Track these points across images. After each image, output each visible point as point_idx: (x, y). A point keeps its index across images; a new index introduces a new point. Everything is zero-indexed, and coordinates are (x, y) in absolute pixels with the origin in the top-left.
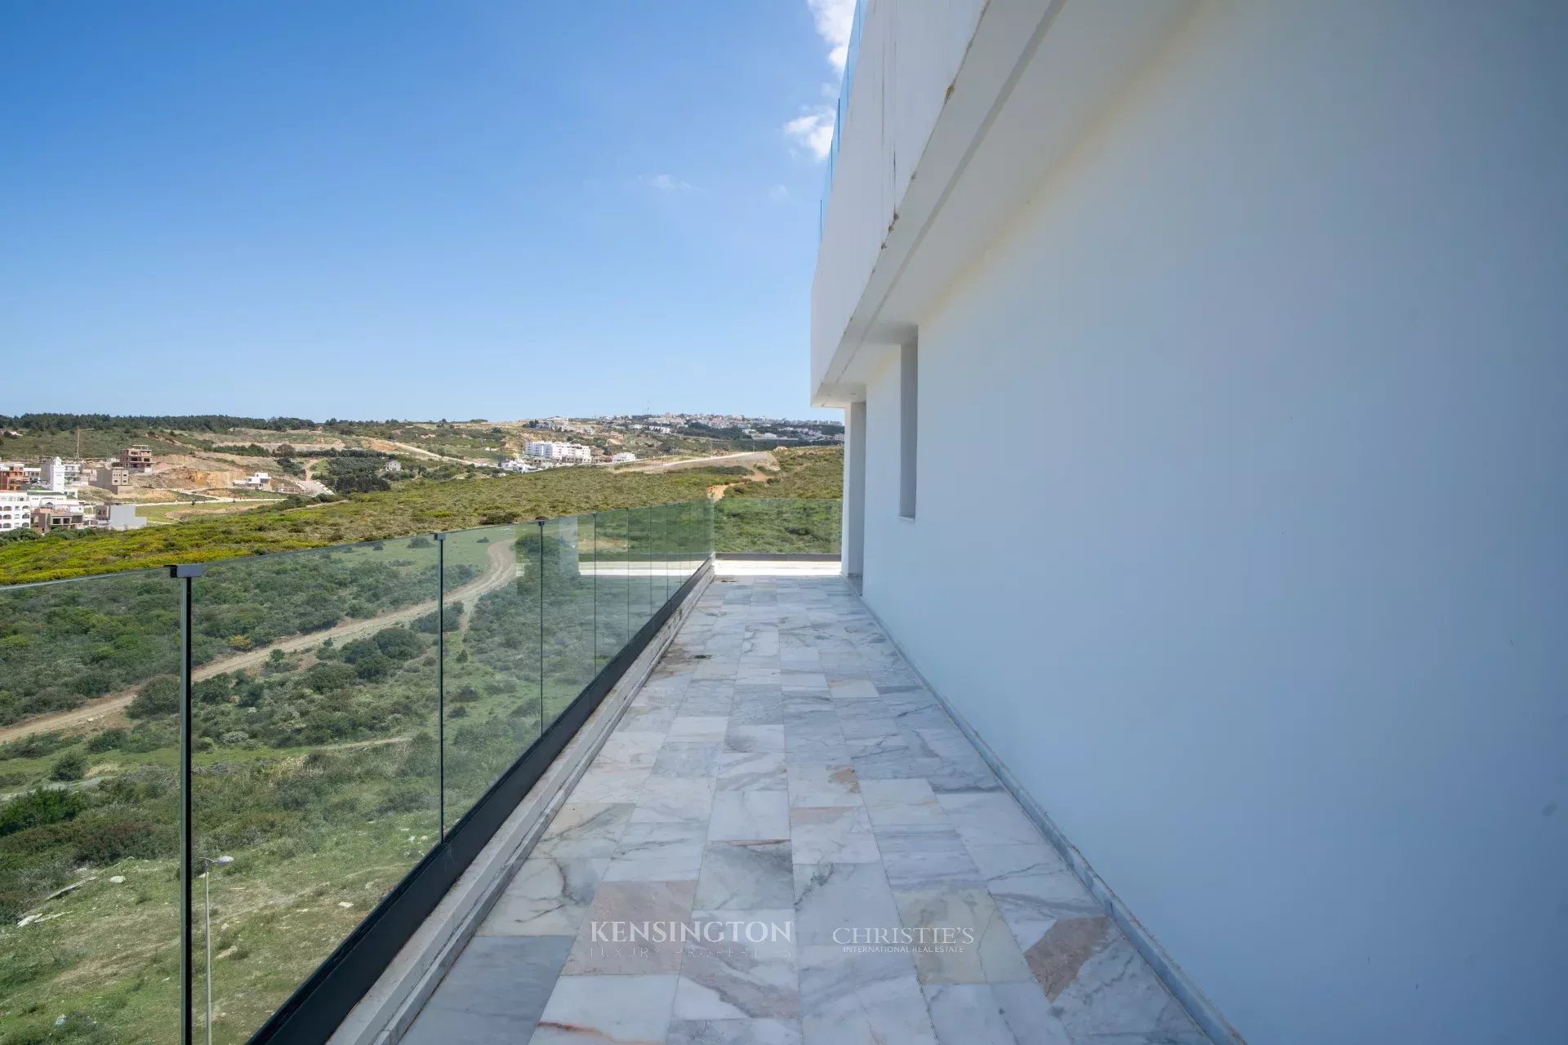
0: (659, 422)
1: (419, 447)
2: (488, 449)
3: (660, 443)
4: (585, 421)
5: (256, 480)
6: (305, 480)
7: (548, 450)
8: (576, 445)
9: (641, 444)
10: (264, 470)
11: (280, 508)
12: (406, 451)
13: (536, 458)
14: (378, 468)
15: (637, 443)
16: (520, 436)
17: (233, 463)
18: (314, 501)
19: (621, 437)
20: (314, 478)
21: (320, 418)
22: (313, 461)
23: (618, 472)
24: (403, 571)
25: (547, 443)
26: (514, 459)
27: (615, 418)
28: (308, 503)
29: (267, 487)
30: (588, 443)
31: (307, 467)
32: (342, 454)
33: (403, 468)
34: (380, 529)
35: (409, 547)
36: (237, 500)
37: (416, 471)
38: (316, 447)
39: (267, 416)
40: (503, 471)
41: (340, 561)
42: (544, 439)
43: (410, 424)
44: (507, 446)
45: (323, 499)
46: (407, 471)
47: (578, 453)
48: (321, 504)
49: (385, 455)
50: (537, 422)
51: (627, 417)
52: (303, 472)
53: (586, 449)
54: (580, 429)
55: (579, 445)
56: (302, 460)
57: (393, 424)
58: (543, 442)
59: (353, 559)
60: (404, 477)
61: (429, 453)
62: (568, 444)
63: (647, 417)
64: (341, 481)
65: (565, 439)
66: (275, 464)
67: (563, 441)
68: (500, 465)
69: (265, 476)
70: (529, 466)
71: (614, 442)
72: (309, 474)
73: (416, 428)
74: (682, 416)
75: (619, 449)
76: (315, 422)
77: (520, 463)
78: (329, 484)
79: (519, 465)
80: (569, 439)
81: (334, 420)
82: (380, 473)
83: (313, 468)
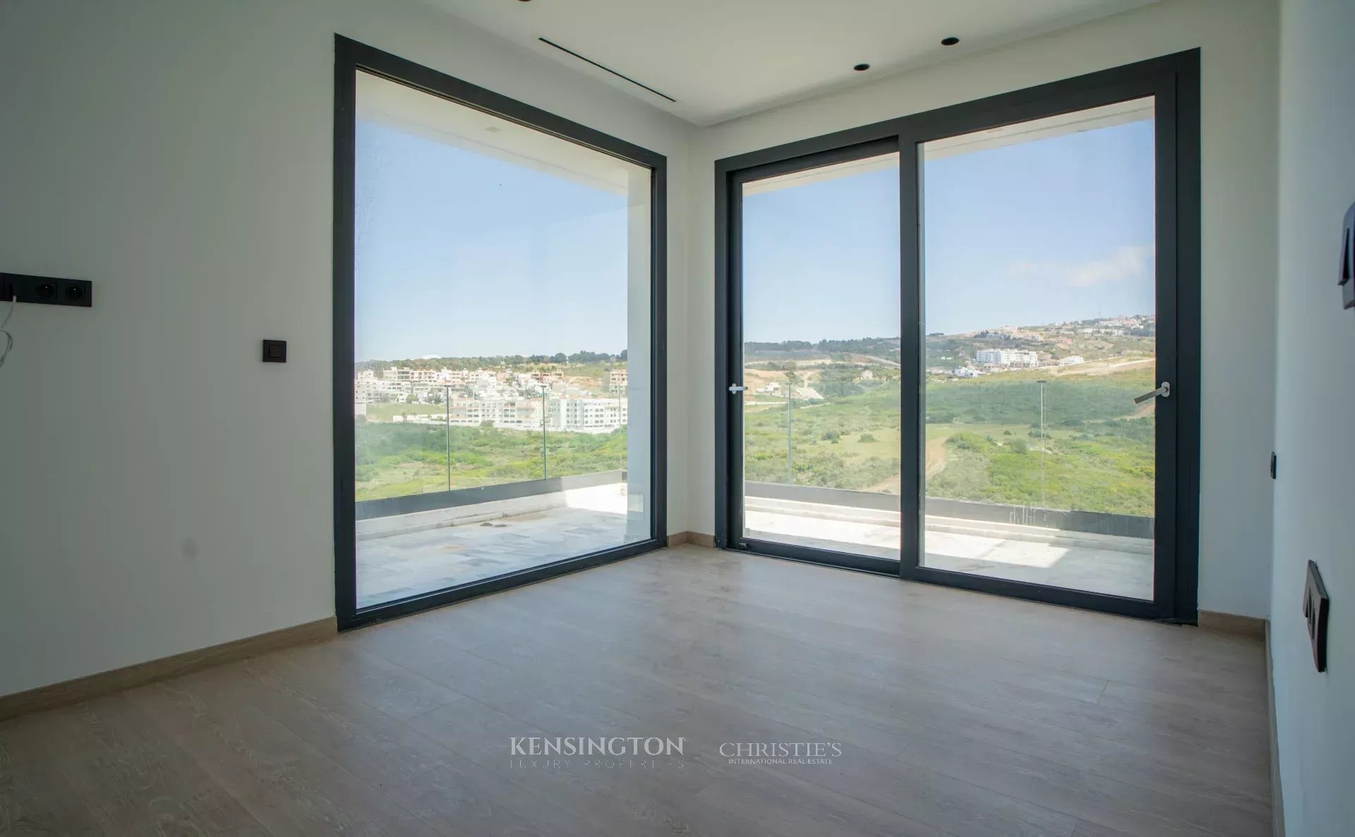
0: (1110, 325)
1: (887, 359)
2: (943, 358)
3: (1111, 345)
4: (1034, 329)
5: (770, 388)
6: (803, 387)
7: (997, 358)
8: (1023, 351)
9: (1090, 347)
10: (777, 381)
11: (784, 408)
12: (876, 362)
13: (986, 364)
14: (855, 378)
15: (1086, 347)
16: (972, 345)
17: (757, 376)
18: (806, 403)
19: (1070, 342)
20: (809, 385)
21: (815, 341)
22: (810, 373)
23: (1061, 374)
24: (848, 462)
25: (996, 351)
26: (966, 366)
27: (1065, 324)
28: (802, 405)
29: (778, 394)
30: (1036, 348)
31: (805, 378)
32: (830, 366)
33: (874, 376)
34: (842, 425)
35: (859, 441)
36: (758, 403)
37: (884, 379)
38: (812, 363)
39: (780, 342)
40: (956, 376)
41: (804, 451)
42: (994, 348)
43: (881, 340)
44: (960, 354)
45: (813, 402)
46: (877, 379)
47: (1026, 359)
48: (811, 406)
49: (861, 366)
50: (987, 332)
51: (1076, 322)
52: (803, 381)
53: (1033, 354)
54: (1028, 335)
55: (1027, 351)
56: (802, 372)
57: (868, 341)
58: (992, 350)
59: (814, 449)
60: (875, 383)
61: (895, 364)
62: (1016, 351)
63: (1097, 321)
64: (828, 387)
65: (1014, 346)
66: (784, 376)
67: (1011, 348)
68: (953, 372)
69: (776, 385)
70: (979, 372)
71: (1062, 346)
72: (806, 383)
73: (886, 343)
74: (1138, 317)
75: (1068, 353)
76: (812, 343)
77: (972, 370)
78: (820, 390)
79: (970, 371)
80: (1017, 346)
81: (825, 341)
82: (857, 381)
83: (810, 379)
